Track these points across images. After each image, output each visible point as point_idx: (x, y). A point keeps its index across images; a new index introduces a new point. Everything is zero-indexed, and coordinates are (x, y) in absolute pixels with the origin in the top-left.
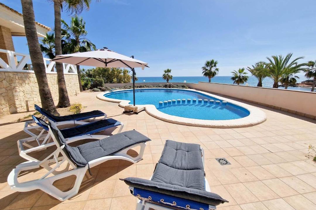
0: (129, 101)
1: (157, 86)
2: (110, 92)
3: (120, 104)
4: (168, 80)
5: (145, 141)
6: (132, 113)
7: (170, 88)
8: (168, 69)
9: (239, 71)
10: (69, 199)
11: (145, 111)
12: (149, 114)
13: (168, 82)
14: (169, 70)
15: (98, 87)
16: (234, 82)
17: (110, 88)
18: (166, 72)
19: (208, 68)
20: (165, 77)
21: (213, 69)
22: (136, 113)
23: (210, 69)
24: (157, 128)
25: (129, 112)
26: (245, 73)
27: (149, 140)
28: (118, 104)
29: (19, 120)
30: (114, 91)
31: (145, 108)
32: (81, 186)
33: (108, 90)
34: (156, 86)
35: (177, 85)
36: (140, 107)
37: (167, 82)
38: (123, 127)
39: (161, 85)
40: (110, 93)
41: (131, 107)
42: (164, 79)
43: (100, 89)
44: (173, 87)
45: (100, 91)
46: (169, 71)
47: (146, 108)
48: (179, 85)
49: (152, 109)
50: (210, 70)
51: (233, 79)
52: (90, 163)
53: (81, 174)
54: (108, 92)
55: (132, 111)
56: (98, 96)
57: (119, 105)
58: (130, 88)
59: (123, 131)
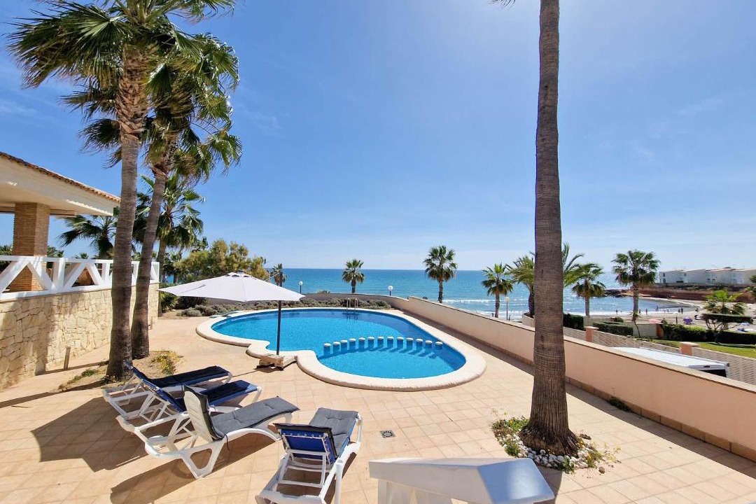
0: (268, 343)
1: (326, 303)
2: (225, 318)
3: (251, 349)
4: (353, 284)
5: (291, 411)
6: (273, 368)
7: (353, 309)
9: (495, 269)
10: (204, 477)
11: (296, 364)
12: (303, 370)
14: (358, 261)
15: (197, 306)
16: (489, 292)
17: (223, 309)
18: (349, 265)
19: (437, 263)
20: (347, 277)
21: (446, 265)
22: (281, 369)
23: (440, 264)
24: (314, 395)
25: (267, 366)
27: (297, 409)
28: (246, 349)
29: (61, 387)
30: (233, 315)
31: (296, 358)
32: (215, 465)
33: (220, 312)
34: (325, 301)
35: (368, 302)
36: (286, 355)
38: (260, 393)
39: (335, 300)
40: (225, 320)
41: (272, 357)
42: (347, 280)
43: (201, 310)
44: (359, 306)
45: (200, 314)
47: (298, 358)
48: (371, 301)
49: (308, 358)
50: (440, 266)
51: (486, 284)
52: (228, 435)
53: (217, 448)
54: (219, 318)
55: (273, 365)
56: (199, 330)
57: (247, 352)
58: (267, 308)
59: (260, 399)
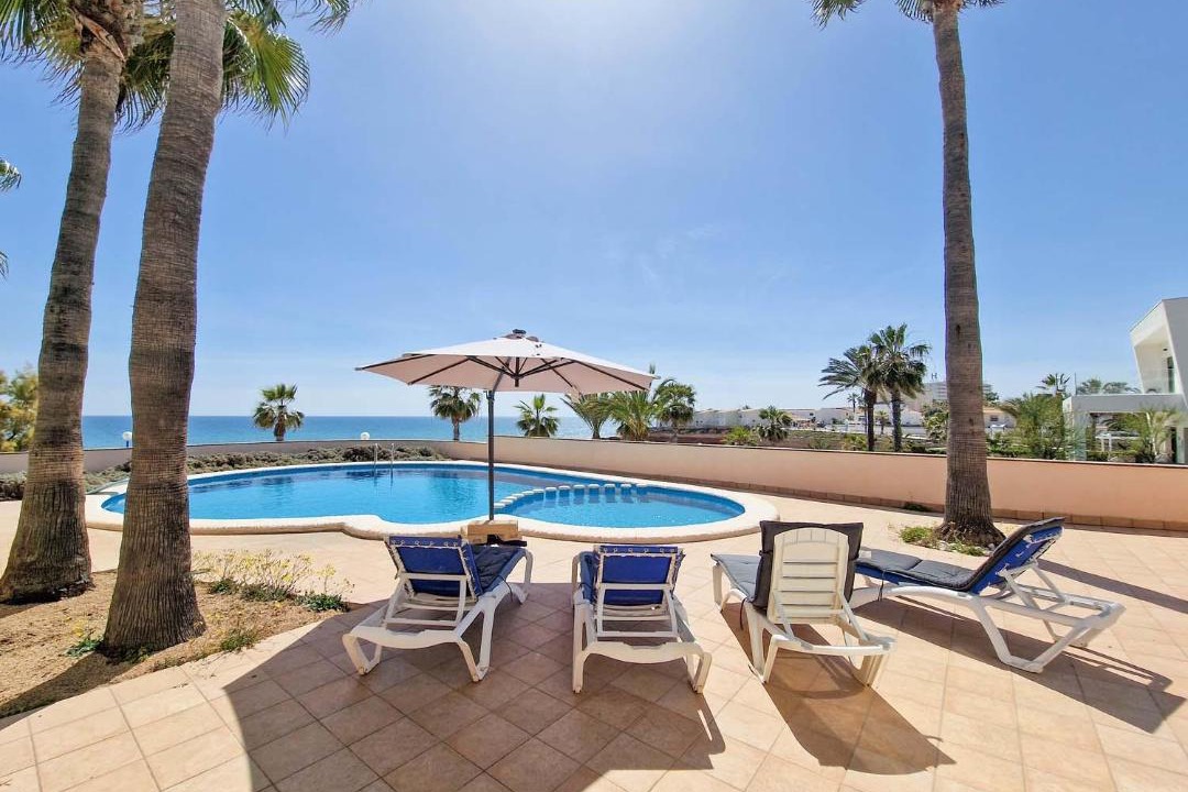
4: (280, 432)
8: (283, 387)
9: (534, 404)
13: (279, 441)
14: (287, 388)
16: (526, 436)
20: (263, 418)
21: (464, 396)
26: (550, 409)
35: (401, 450)
37: (274, 439)
42: (263, 426)
46: (283, 393)
48: (408, 448)
50: (456, 397)
